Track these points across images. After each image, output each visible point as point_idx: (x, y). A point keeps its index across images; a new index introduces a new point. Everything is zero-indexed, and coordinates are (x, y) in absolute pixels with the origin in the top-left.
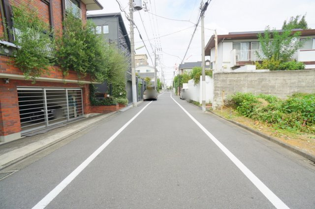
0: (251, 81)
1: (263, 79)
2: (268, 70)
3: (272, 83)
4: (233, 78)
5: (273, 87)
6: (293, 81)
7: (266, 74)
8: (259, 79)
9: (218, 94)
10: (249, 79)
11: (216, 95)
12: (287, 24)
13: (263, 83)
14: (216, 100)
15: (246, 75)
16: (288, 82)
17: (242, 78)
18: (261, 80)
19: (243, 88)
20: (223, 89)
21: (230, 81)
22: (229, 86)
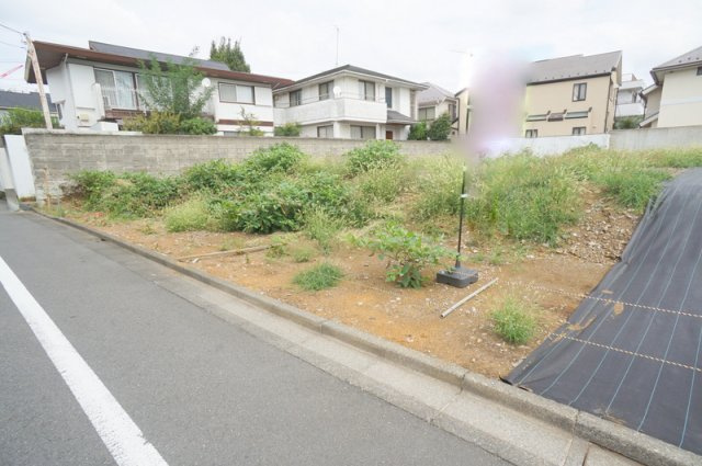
0: (113, 151)
1: (133, 148)
2: (140, 133)
3: (150, 154)
4: (73, 145)
5: (153, 161)
6: (181, 151)
7: (137, 139)
8: (126, 147)
9: (43, 175)
10: (109, 146)
11: (39, 178)
12: (217, 47)
13: (135, 154)
14: (41, 188)
15: (101, 139)
16: (174, 152)
17: (94, 146)
18: (131, 150)
19: (98, 163)
20: (55, 165)
21: (69, 150)
22: (67, 160)
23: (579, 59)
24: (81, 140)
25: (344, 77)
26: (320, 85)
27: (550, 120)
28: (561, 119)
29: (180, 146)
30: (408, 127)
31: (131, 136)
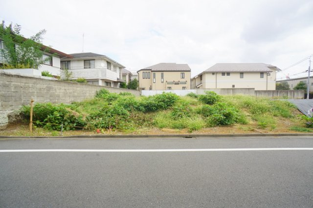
0: (40, 89)
3: (58, 92)
4: (19, 84)
5: (59, 96)
7: (52, 82)
8: (47, 87)
10: (38, 86)
13: (51, 92)
15: (35, 81)
16: (68, 91)
17: (30, 85)
18: (49, 89)
19: (32, 97)
21: (16, 87)
22: (14, 94)
23: (174, 64)
24: (24, 80)
25: (102, 59)
26: (85, 61)
27: (175, 84)
28: (178, 84)
29: (70, 87)
30: (119, 83)
31: (50, 80)
